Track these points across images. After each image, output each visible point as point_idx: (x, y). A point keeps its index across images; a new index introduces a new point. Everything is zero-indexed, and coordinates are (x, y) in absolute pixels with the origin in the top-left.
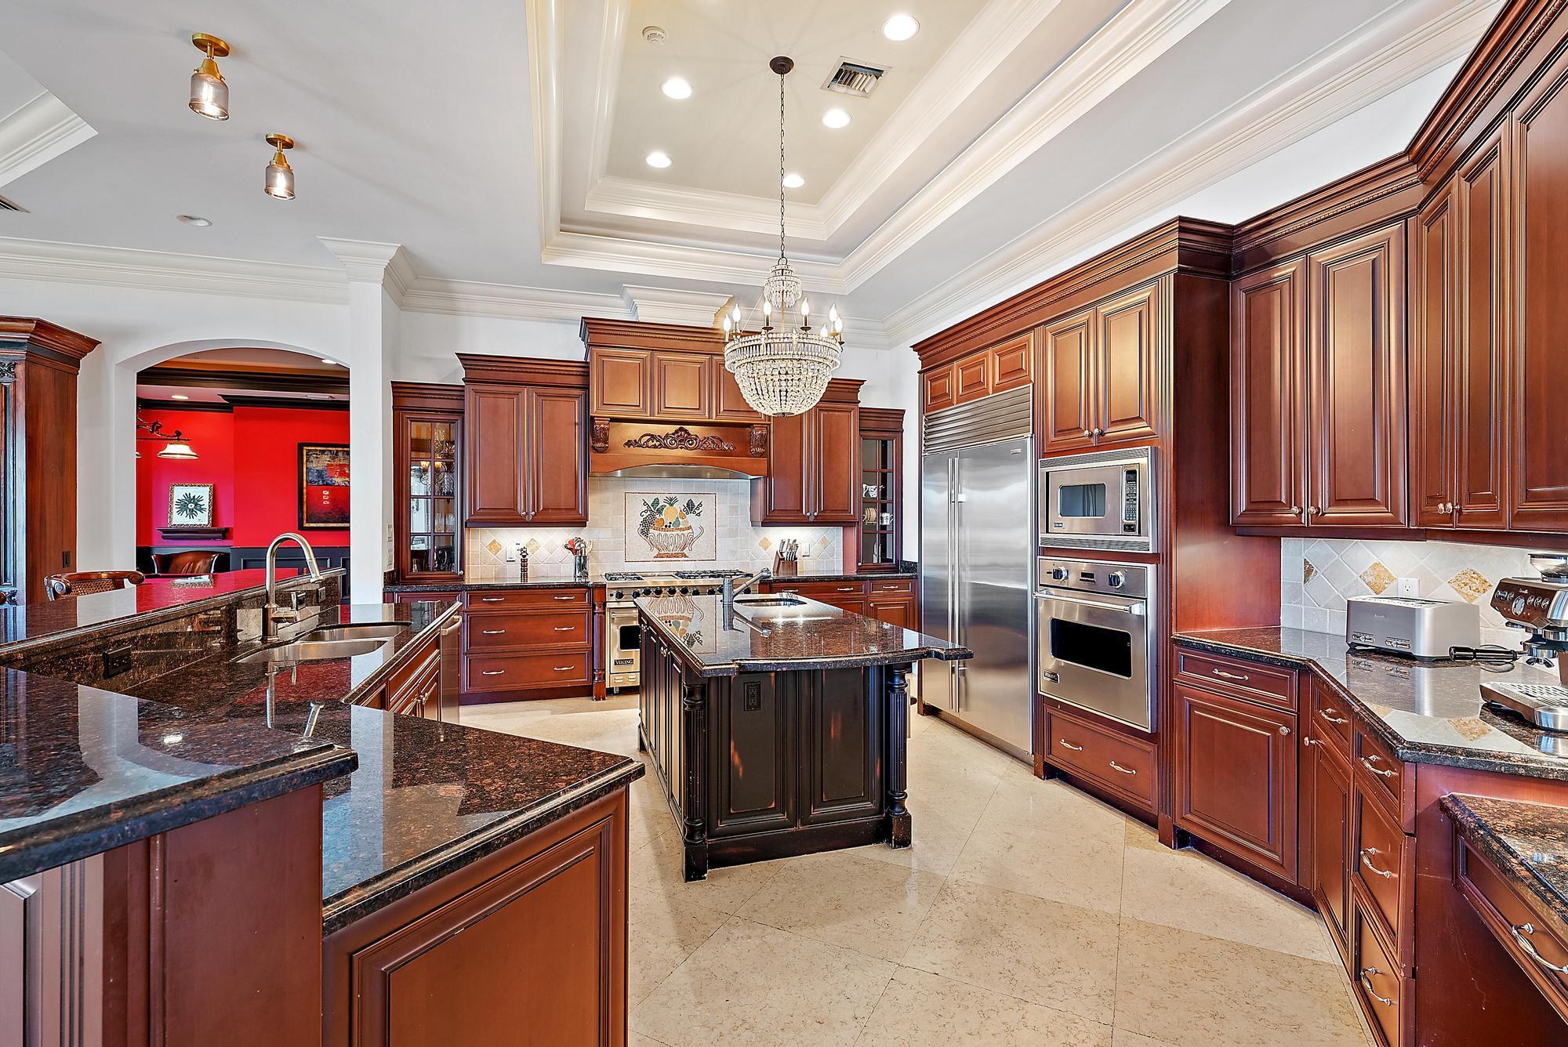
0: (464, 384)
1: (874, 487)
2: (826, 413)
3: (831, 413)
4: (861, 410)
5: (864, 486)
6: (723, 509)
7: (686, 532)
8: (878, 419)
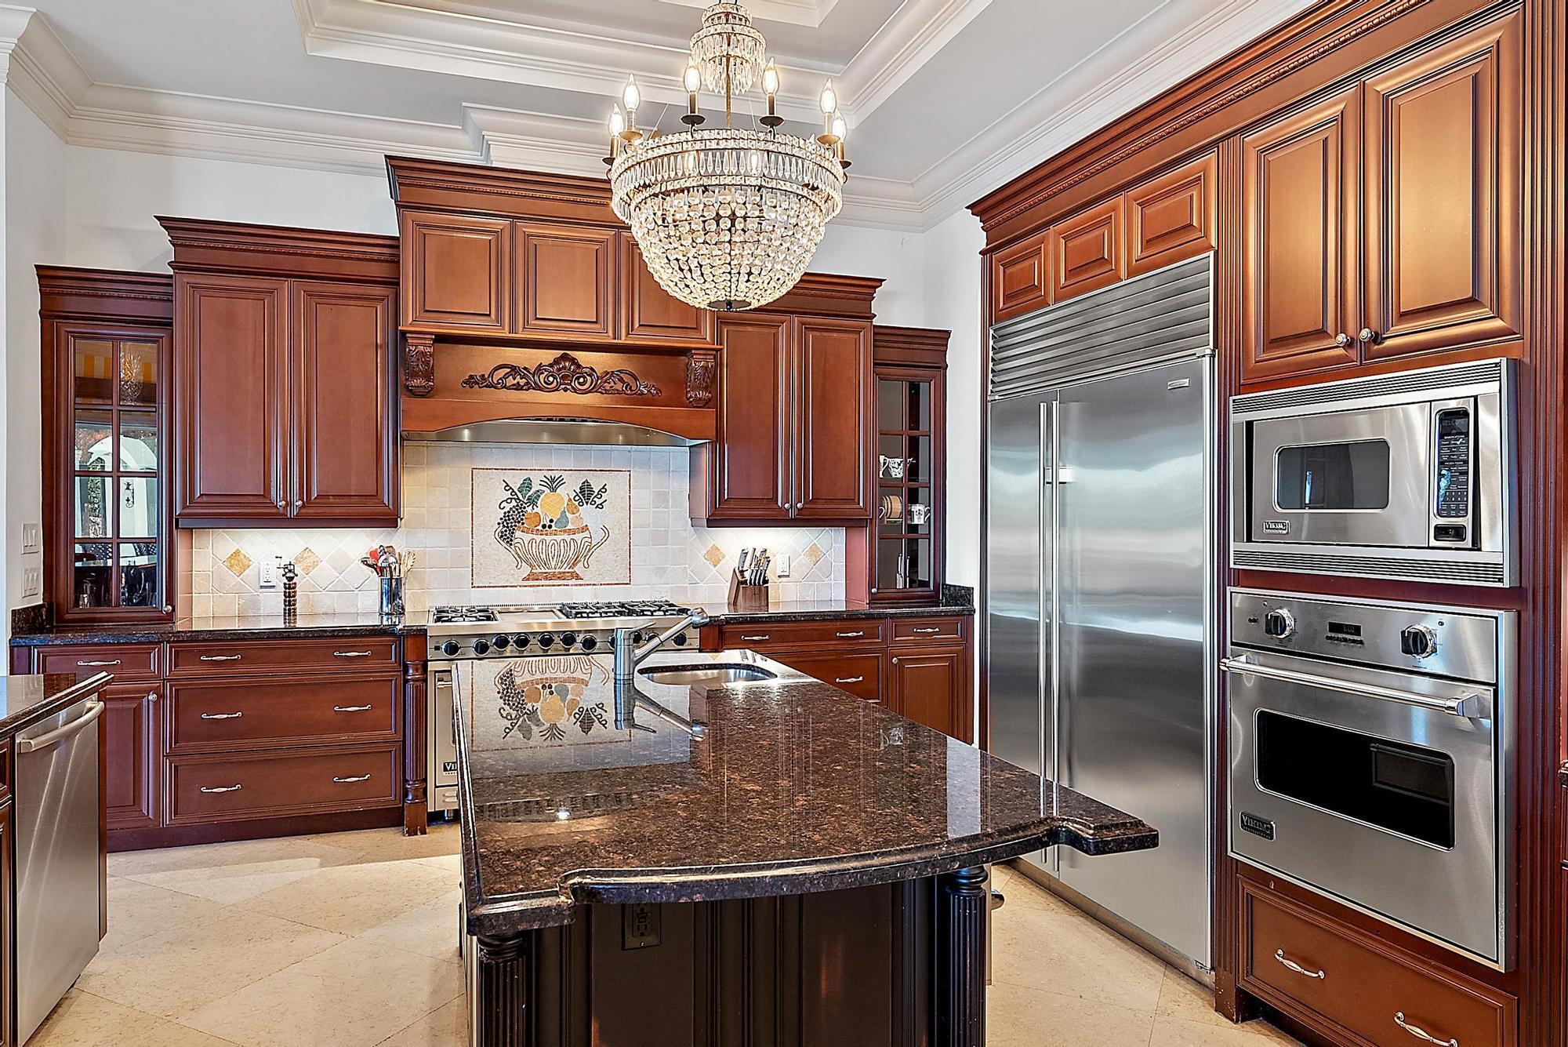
0: (171, 272)
1: (899, 460)
2: (818, 334)
3: (826, 334)
4: (877, 330)
5: (882, 458)
6: (642, 497)
7: (578, 537)
8: (905, 346)
